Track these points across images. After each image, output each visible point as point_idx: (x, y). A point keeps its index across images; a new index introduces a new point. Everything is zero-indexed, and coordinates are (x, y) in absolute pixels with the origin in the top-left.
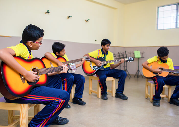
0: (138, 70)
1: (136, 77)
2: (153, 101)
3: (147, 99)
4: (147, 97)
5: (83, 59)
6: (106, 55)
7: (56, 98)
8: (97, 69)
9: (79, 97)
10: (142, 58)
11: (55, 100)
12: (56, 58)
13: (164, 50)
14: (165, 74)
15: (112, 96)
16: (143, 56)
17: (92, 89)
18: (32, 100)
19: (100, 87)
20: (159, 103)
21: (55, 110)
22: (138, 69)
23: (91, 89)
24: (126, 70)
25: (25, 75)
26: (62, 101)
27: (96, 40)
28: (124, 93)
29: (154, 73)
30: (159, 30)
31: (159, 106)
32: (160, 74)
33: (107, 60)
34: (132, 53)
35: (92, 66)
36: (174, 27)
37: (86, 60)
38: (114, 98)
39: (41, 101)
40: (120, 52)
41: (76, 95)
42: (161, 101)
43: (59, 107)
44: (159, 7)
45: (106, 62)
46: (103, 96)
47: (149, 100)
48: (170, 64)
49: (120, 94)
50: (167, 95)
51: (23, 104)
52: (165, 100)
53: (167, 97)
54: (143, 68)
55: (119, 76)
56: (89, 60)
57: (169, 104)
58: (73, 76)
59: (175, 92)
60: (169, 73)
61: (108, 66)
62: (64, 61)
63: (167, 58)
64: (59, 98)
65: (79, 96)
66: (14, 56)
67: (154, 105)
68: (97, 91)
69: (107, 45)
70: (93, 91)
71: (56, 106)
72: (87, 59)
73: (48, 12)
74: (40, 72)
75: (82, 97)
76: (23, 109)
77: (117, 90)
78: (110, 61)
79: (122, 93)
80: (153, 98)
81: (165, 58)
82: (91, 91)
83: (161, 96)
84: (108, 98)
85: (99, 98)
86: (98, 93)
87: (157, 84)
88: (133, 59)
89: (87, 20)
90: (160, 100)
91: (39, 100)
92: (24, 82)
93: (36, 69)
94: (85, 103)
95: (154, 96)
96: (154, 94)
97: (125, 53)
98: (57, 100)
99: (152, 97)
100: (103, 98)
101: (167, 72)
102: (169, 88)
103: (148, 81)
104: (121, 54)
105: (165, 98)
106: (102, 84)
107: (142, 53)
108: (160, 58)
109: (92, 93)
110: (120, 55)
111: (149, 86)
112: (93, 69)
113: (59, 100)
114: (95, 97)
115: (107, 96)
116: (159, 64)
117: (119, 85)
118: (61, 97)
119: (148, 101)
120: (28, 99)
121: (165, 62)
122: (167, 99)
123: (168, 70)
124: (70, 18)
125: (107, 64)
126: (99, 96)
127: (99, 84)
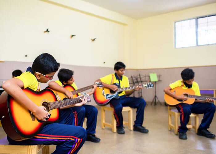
0: (156, 96)
1: (153, 104)
2: (179, 133)
3: (170, 131)
4: (171, 128)
5: (95, 85)
6: (120, 80)
7: (72, 137)
8: (110, 97)
9: (91, 133)
10: (159, 82)
11: (71, 139)
12: (64, 87)
13: (189, 72)
14: (190, 101)
15: (129, 129)
16: (161, 80)
17: (106, 121)
18: (43, 140)
19: (116, 119)
20: (186, 135)
21: (70, 151)
22: (154, 95)
23: (104, 122)
24: (141, 97)
25: (35, 111)
26: (79, 139)
27: (104, 63)
28: (143, 125)
29: (179, 100)
30: (178, 48)
31: (186, 139)
32: (185, 101)
33: (122, 87)
34: (147, 76)
35: (105, 95)
36: (195, 44)
37: (98, 87)
38: (132, 132)
39: (53, 141)
40: (133, 76)
41: (88, 130)
42: (187, 133)
43: (75, 147)
44: (175, 22)
45: (121, 89)
46: (119, 130)
47: (174, 131)
48: (196, 89)
49: (139, 127)
50: (194, 126)
51: (31, 146)
52: (191, 131)
53: (194, 127)
54: (166, 95)
55: (138, 105)
56: (101, 86)
57: (197, 136)
58: (84, 108)
59: (203, 121)
60: (196, 99)
61: (123, 93)
62: (72, 90)
63: (192, 82)
64: (75, 136)
65: (91, 131)
66: (23, 88)
67: (181, 138)
68: (112, 124)
69: (122, 69)
70: (106, 125)
71: (71, 146)
72: (99, 84)
73: (47, 31)
74: (51, 105)
75: (95, 133)
76: (32, 152)
77: (135, 122)
78: (126, 88)
79: (141, 125)
80: (179, 130)
81: (191, 82)
82: (104, 124)
83: (188, 126)
84: (125, 132)
85: (115, 133)
86: (113, 126)
87: (182, 113)
88: (153, 85)
89: (93, 39)
90: (187, 131)
91: (51, 140)
92: (34, 120)
93: (47, 102)
94: (100, 140)
95: (180, 128)
96: (180, 125)
97: (139, 77)
98: (73, 139)
99: (177, 128)
100: (120, 133)
101: (193, 98)
102: (195, 117)
103: (170, 109)
104: (135, 77)
105: (191, 129)
106: (118, 115)
107: (159, 76)
108: (184, 81)
109: (106, 126)
110: (134, 79)
111: (172, 116)
112: (106, 98)
113: (75, 139)
114: (110, 132)
115: (123, 130)
116: (183, 90)
117: (137, 116)
118: (77, 135)
119: (172, 133)
120: (38, 140)
121: (189, 86)
122: (194, 129)
123: (194, 96)
124: (73, 37)
125: (122, 91)
126: (114, 130)
127: (114, 116)
